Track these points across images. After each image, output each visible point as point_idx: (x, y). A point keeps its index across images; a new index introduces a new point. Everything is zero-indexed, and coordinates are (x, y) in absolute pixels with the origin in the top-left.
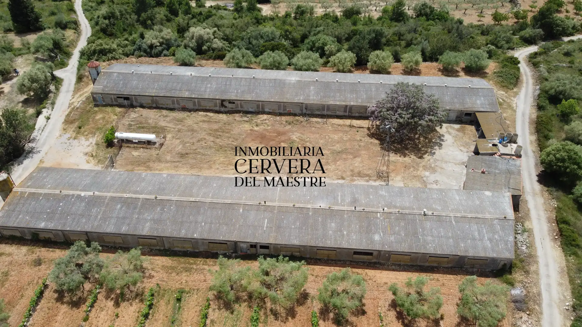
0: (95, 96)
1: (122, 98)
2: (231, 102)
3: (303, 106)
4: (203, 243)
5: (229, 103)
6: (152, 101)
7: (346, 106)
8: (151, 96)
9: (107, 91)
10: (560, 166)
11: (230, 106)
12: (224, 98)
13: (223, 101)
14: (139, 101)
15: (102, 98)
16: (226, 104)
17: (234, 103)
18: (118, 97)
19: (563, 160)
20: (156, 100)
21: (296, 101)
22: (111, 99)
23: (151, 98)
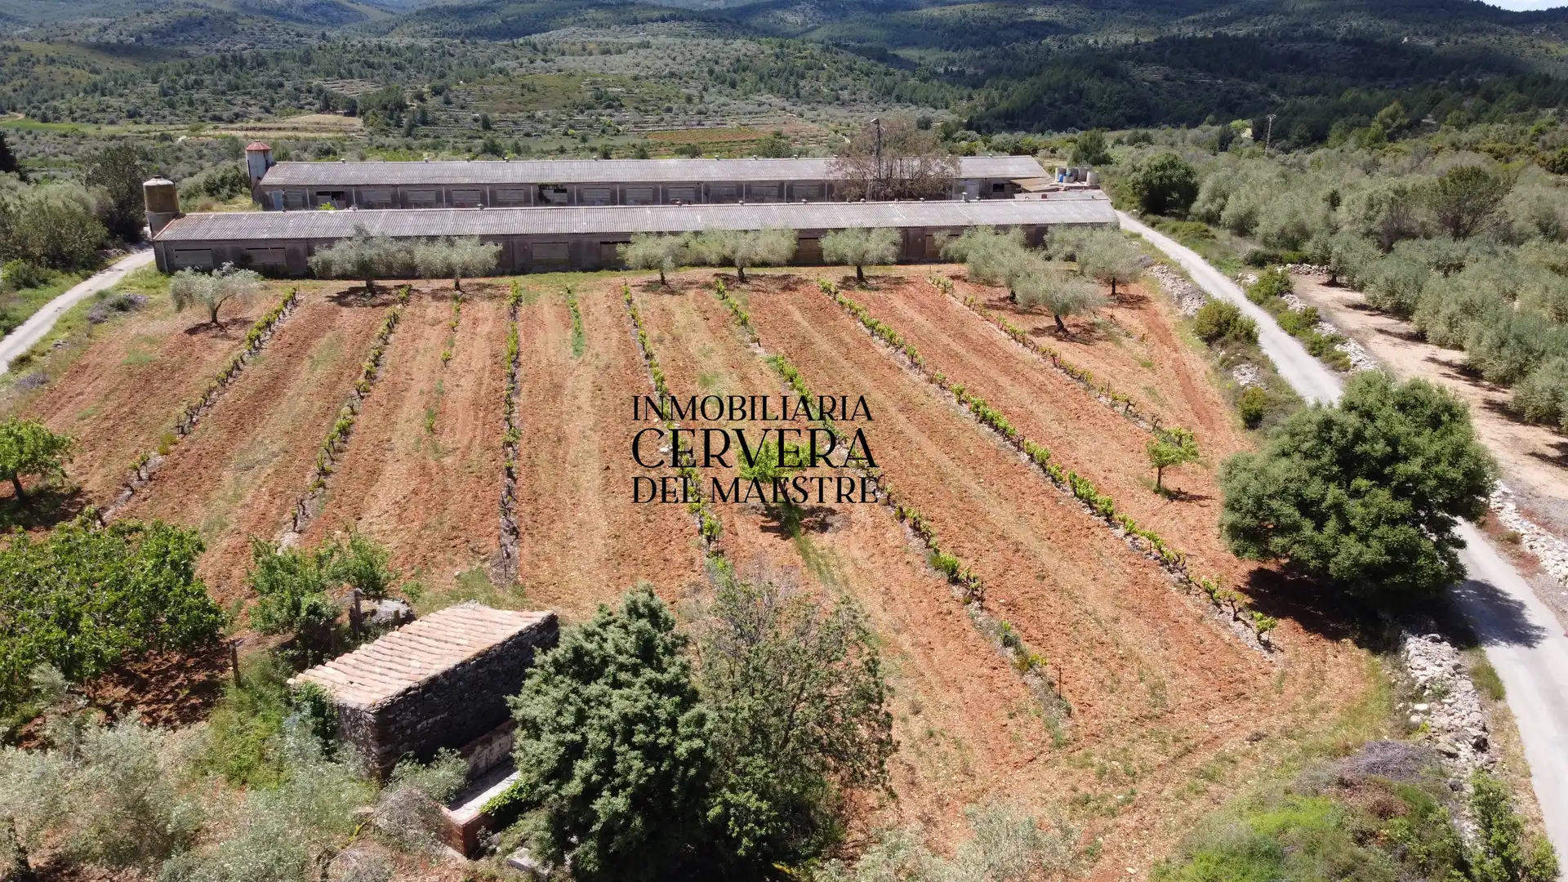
0: (268, 193)
1: (327, 193)
2: (559, 188)
3: (700, 189)
4: (590, 244)
5: (555, 191)
6: (394, 196)
7: (782, 183)
8: (393, 186)
9: (293, 182)
10: (1161, 178)
11: (558, 197)
12: (545, 180)
13: (543, 187)
14: (365, 200)
15: (285, 196)
16: (549, 194)
17: (564, 191)
18: (319, 193)
19: (1163, 167)
20: (402, 194)
21: (687, 179)
22: (304, 198)
23: (392, 190)
